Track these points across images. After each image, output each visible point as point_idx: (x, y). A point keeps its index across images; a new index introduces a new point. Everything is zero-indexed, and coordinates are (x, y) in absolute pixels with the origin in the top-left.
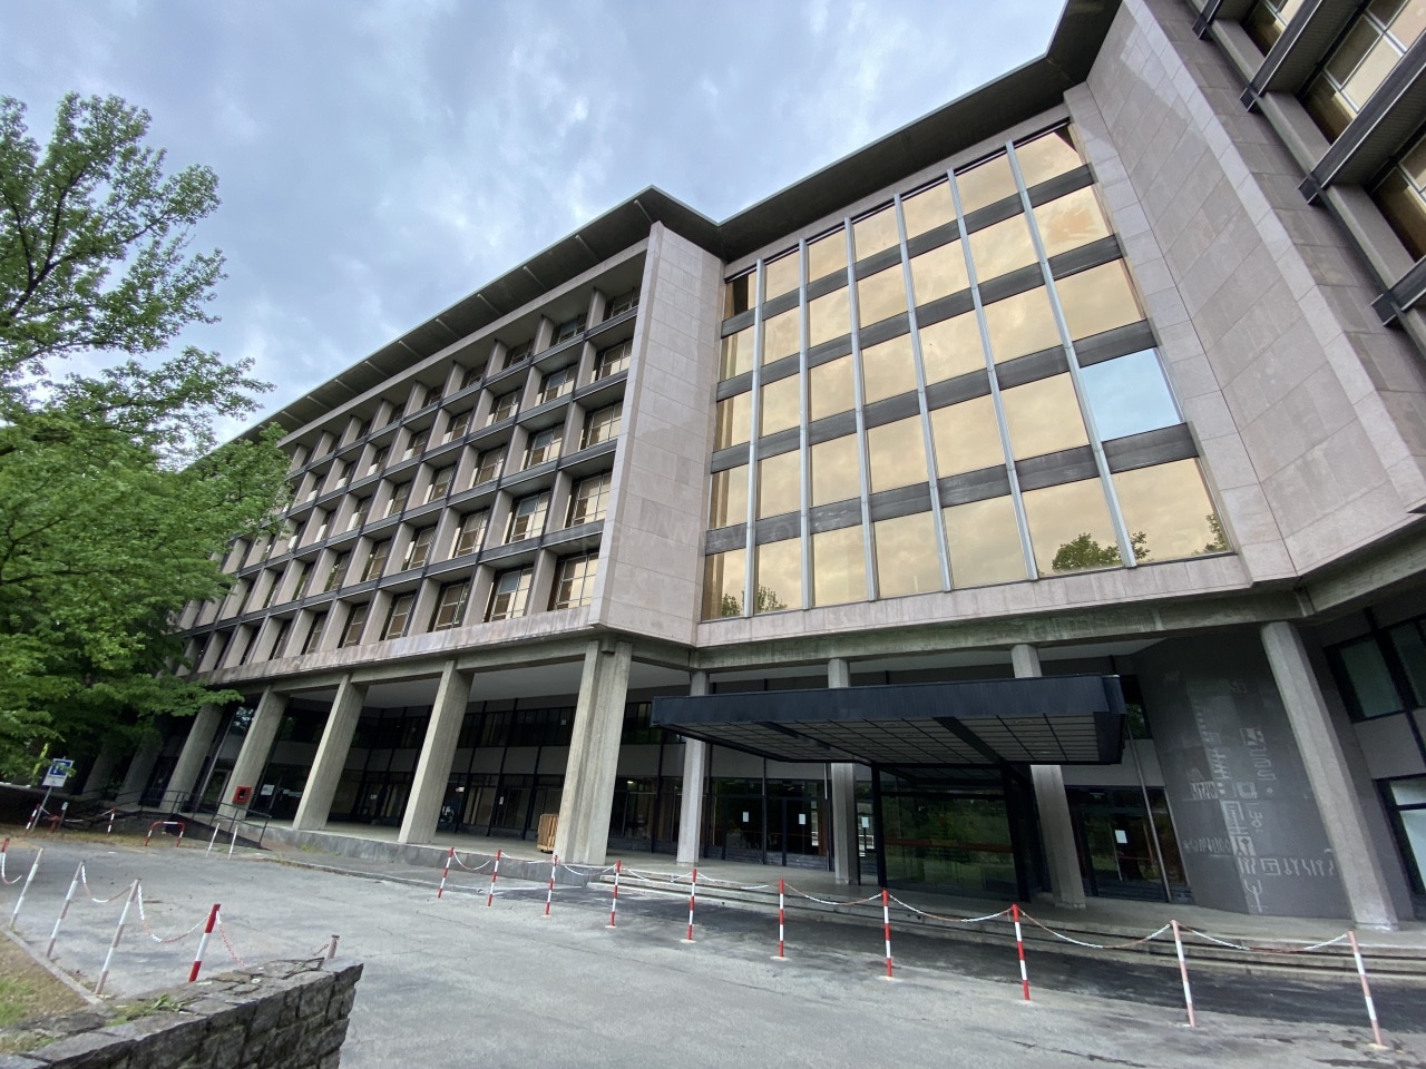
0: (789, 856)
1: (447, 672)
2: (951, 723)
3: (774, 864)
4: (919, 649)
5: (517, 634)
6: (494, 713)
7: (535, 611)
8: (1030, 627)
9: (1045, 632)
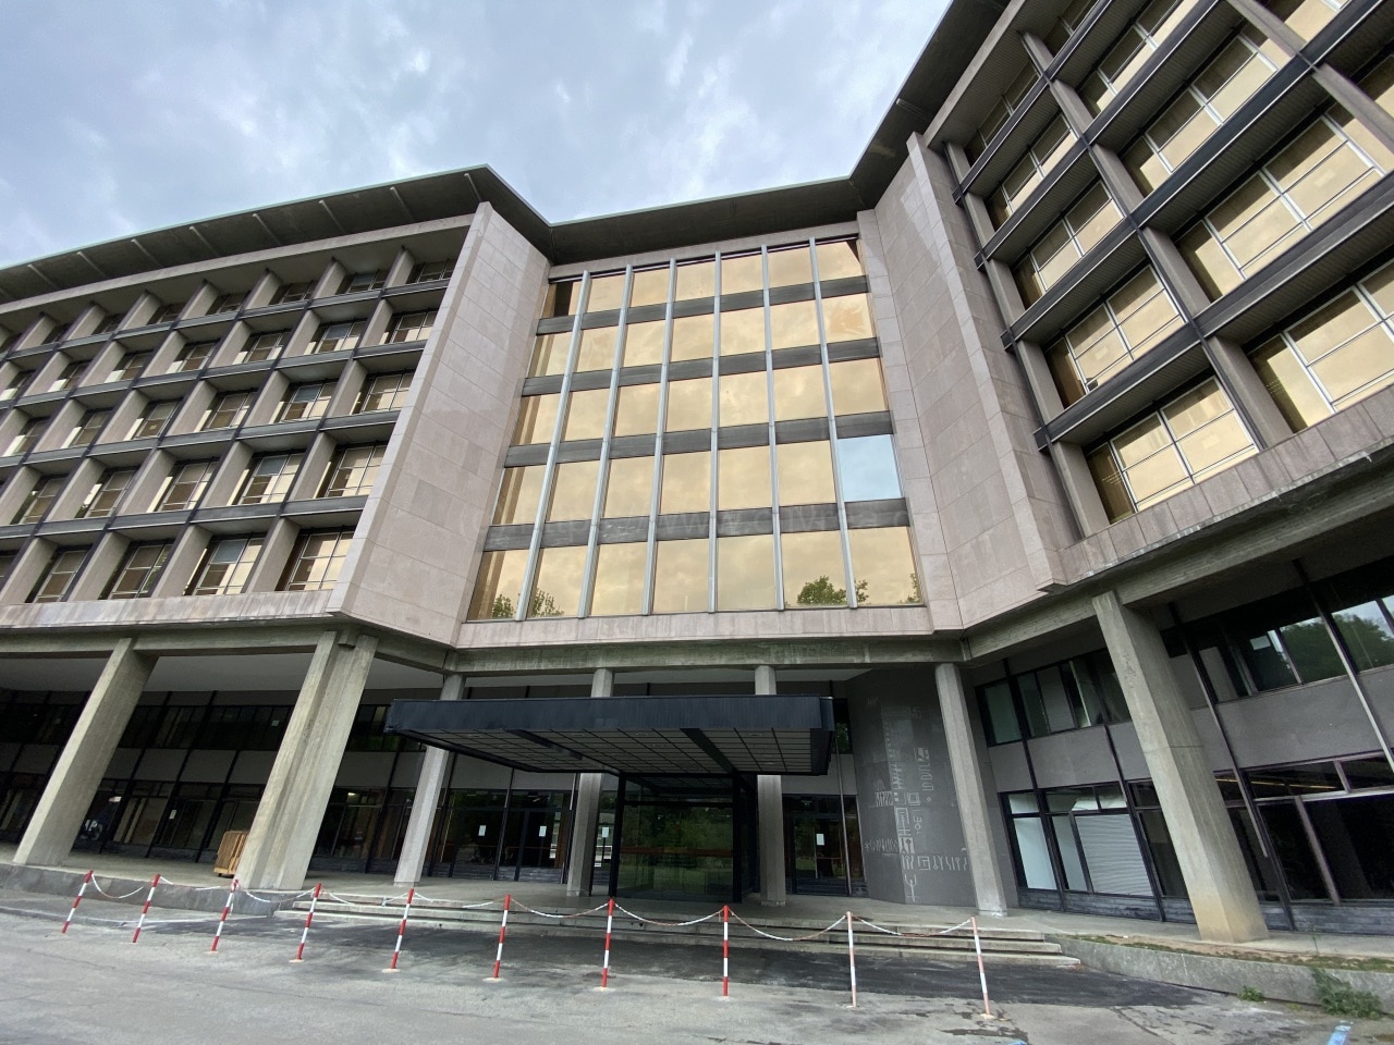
0: (523, 870)
1: (119, 652)
2: (695, 734)
3: (506, 879)
4: (680, 664)
5: (228, 614)
6: (180, 707)
7: (257, 590)
8: (772, 650)
9: (784, 656)
